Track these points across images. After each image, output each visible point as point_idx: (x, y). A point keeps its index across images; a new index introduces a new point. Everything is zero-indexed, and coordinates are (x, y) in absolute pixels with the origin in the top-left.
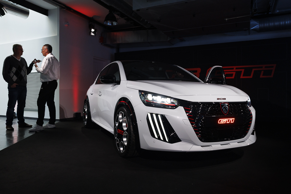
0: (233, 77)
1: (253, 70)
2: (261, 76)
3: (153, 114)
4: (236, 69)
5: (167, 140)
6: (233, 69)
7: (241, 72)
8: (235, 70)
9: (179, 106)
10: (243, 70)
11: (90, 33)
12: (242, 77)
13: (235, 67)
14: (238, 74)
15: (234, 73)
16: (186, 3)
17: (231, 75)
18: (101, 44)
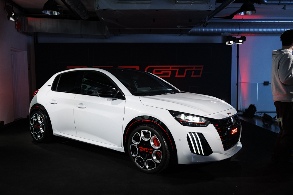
0: (169, 76)
1: (186, 70)
2: (192, 76)
3: (191, 132)
4: (172, 68)
5: (203, 154)
6: (169, 68)
7: (176, 71)
8: (170, 69)
9: (209, 124)
10: (178, 70)
12: (177, 76)
13: (171, 67)
14: (174, 73)
15: (170, 72)
16: (157, 11)
17: (168, 74)
18: (18, 31)
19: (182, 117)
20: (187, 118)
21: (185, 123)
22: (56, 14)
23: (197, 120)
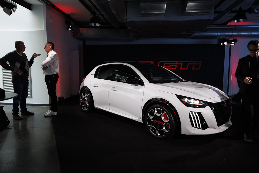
0: (175, 69)
1: (188, 64)
2: (193, 69)
3: (192, 112)
4: (178, 63)
5: (201, 128)
6: (175, 63)
7: (181, 65)
8: (176, 64)
9: (207, 106)
10: (182, 64)
11: (68, 29)
12: (181, 69)
13: (177, 62)
14: (179, 66)
15: (176, 66)
16: (168, 21)
17: (174, 67)
18: (73, 37)
19: (186, 100)
20: (190, 101)
21: (188, 105)
22: (98, 25)
23: (197, 103)
